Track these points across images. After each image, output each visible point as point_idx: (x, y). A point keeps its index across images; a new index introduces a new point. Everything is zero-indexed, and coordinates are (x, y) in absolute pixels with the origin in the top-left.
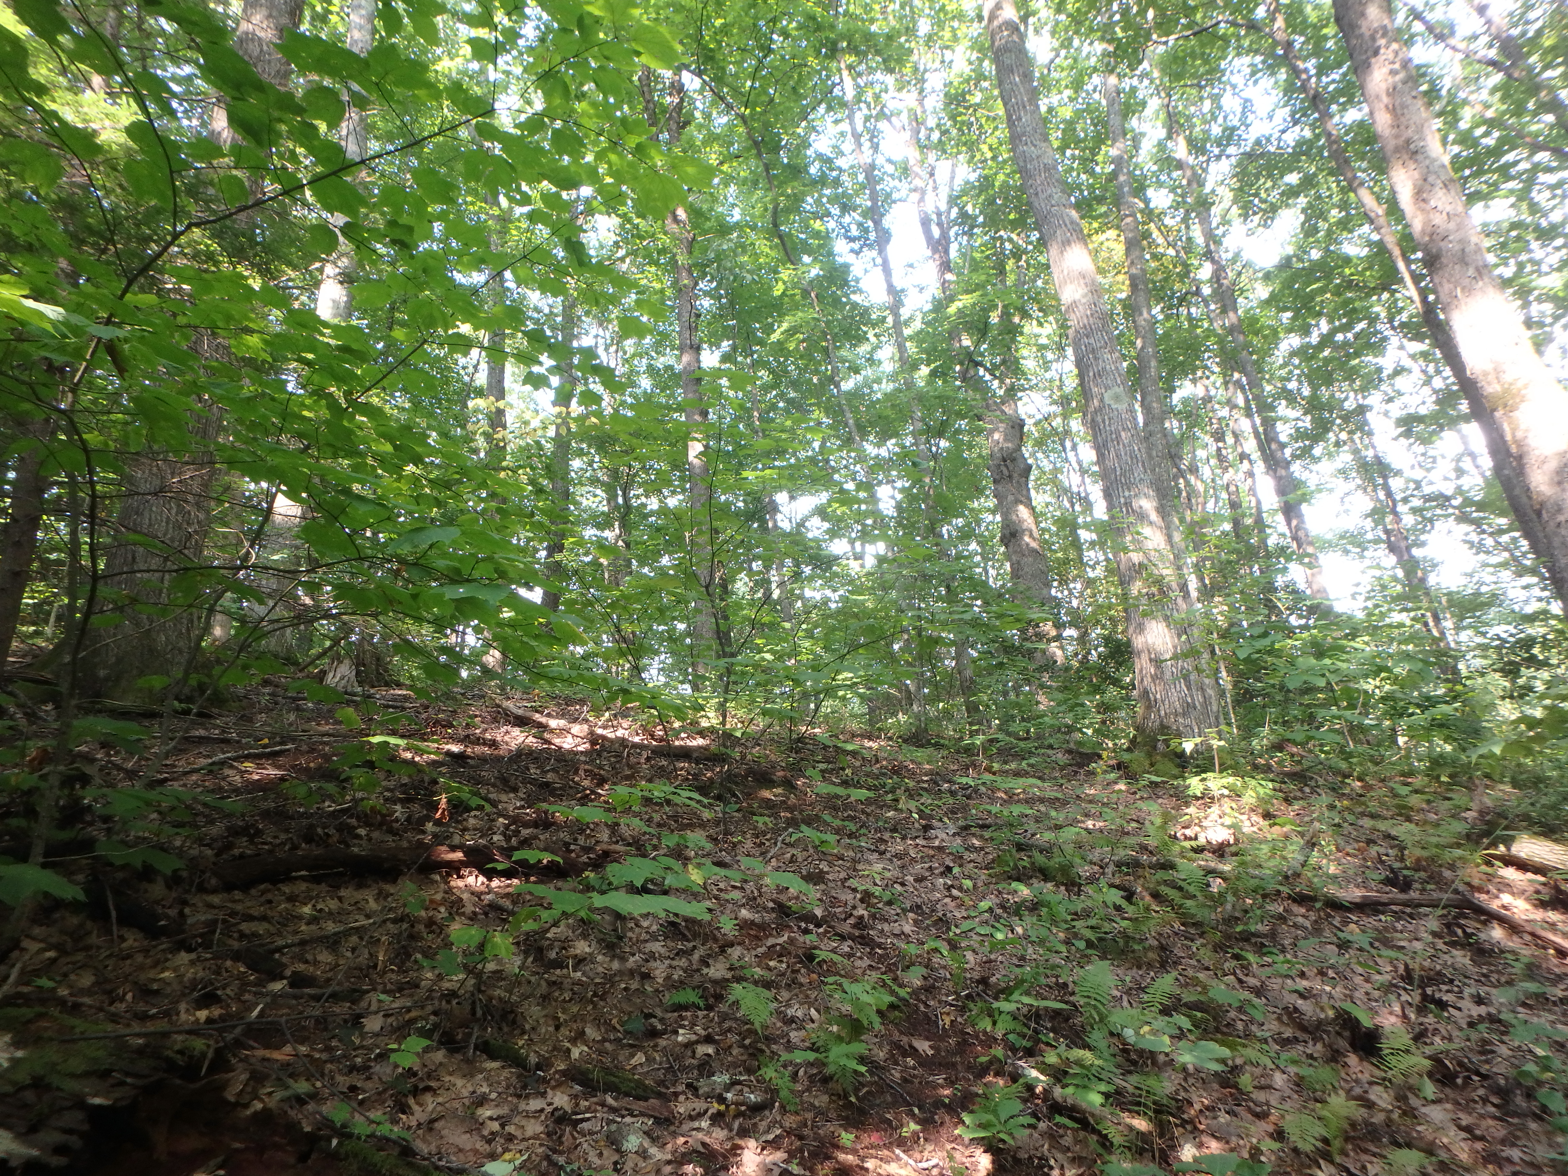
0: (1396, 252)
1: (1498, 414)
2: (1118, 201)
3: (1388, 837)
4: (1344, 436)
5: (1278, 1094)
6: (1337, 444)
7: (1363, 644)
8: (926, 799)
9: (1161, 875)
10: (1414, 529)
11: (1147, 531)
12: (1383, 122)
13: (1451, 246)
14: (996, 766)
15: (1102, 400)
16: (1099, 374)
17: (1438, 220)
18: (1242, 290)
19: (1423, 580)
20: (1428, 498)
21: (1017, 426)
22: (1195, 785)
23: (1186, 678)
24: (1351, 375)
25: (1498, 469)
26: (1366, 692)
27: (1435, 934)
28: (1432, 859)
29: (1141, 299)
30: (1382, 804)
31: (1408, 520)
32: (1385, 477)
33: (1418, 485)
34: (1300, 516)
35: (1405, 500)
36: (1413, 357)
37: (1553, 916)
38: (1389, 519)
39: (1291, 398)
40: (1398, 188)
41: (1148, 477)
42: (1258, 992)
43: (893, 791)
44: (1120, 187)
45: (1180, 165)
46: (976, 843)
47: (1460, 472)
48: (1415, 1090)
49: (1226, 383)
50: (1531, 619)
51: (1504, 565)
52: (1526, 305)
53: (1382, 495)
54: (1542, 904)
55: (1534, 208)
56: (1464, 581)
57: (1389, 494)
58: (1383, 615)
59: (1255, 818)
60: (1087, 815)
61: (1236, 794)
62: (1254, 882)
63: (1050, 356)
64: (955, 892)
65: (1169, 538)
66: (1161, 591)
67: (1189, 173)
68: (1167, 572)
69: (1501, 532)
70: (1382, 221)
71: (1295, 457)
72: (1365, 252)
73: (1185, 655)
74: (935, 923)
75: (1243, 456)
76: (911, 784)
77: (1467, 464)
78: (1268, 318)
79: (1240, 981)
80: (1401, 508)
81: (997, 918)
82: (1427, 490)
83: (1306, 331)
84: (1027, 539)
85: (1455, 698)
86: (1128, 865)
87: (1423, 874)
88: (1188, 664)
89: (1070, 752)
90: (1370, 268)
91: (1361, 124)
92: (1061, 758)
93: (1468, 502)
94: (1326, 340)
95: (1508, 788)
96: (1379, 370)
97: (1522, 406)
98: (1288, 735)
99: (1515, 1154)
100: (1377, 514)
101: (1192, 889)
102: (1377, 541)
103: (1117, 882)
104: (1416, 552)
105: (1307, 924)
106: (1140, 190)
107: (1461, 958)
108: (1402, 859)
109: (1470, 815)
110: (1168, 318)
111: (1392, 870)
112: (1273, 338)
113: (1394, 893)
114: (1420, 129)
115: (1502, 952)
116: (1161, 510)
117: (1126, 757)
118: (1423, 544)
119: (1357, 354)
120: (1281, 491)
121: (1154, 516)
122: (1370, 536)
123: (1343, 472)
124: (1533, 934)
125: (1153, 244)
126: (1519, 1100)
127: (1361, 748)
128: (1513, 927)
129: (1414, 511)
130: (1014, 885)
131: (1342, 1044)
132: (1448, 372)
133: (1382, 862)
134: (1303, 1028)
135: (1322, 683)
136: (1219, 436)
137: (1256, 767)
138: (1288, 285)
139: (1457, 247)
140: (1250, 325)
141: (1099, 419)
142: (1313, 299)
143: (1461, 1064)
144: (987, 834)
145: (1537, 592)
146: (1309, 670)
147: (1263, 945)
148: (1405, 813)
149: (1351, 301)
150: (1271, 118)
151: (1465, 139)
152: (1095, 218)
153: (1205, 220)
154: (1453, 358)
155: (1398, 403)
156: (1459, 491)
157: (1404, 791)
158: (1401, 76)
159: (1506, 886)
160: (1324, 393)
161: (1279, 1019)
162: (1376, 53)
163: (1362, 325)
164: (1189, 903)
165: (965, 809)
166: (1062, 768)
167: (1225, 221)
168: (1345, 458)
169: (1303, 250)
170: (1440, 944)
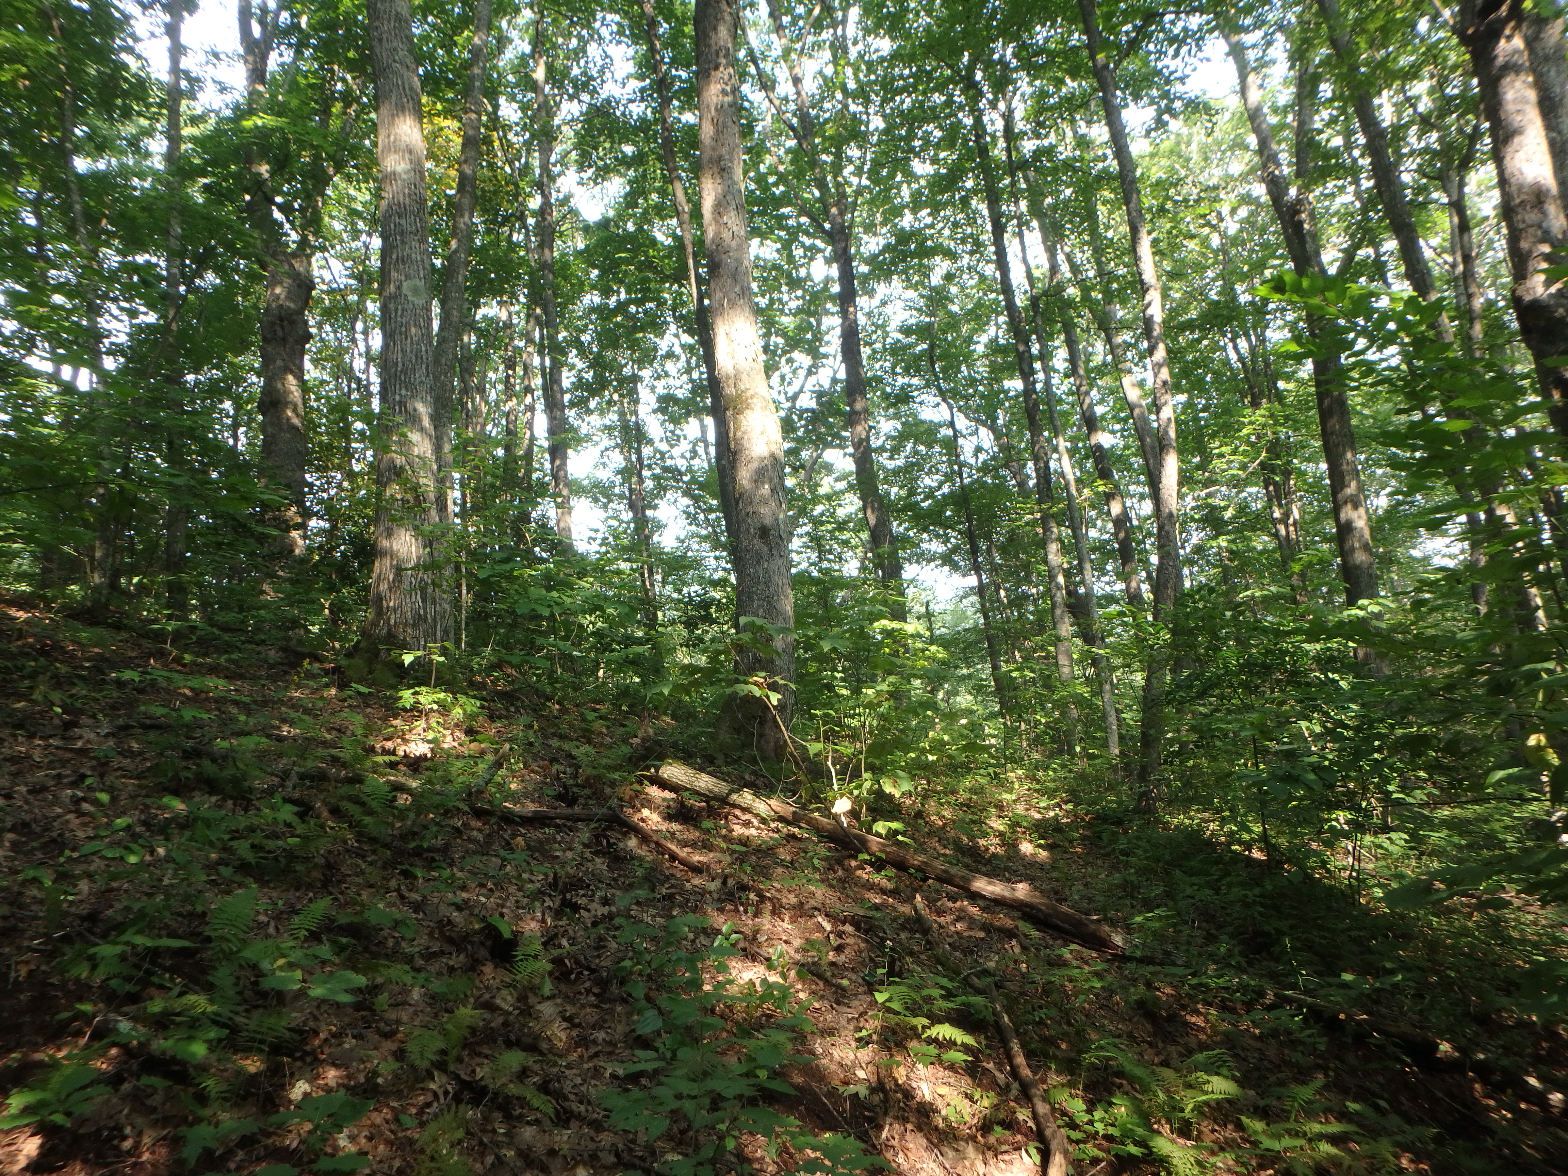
0: (690, 250)
1: (729, 413)
2: (467, 92)
3: (570, 756)
4: (616, 397)
5: (411, 1010)
6: (610, 403)
7: (588, 584)
8: (80, 690)
9: (345, 790)
10: (651, 492)
11: (415, 436)
12: (707, 131)
13: (729, 261)
14: (188, 658)
15: (399, 288)
16: (403, 260)
17: (726, 235)
18: (561, 234)
19: (648, 538)
20: (666, 469)
21: (305, 285)
22: (407, 696)
23: (423, 591)
24: (634, 345)
25: (719, 458)
26: (581, 626)
27: (585, 845)
28: (598, 778)
29: (466, 201)
30: (571, 726)
31: (649, 484)
32: (639, 443)
33: (663, 458)
34: (565, 458)
35: (650, 467)
36: (683, 346)
37: (675, 827)
38: (634, 479)
39: (583, 351)
40: (705, 194)
41: (429, 382)
42: (417, 907)
43: (33, 675)
44: (472, 78)
45: (534, 86)
46: (135, 746)
47: (694, 454)
48: (534, 989)
49: (528, 316)
50: (715, 584)
51: (705, 538)
52: (767, 335)
53: (634, 458)
54: (669, 817)
55: (791, 258)
56: (676, 544)
57: (640, 459)
58: (610, 562)
59: (457, 733)
60: (284, 721)
61: (444, 709)
62: (437, 799)
63: (361, 225)
64: (86, 806)
65: (438, 449)
66: (417, 498)
67: (541, 99)
68: (427, 483)
69: (711, 510)
70: (686, 217)
71: (572, 404)
72: (669, 241)
73: (426, 568)
74: (44, 846)
75: (528, 390)
76: (63, 669)
77: (700, 450)
78: (578, 268)
79: (402, 897)
80: (646, 473)
81: (135, 837)
82: (669, 462)
83: (606, 292)
84: (289, 413)
85: (648, 641)
86: (312, 778)
87: (588, 791)
88: (427, 577)
89: (284, 649)
90: (669, 257)
91: (691, 127)
92: (273, 655)
93: (694, 480)
94: (622, 307)
95: (668, 719)
96: (655, 349)
97: (748, 412)
98: (508, 658)
99: (601, 1035)
100: (626, 473)
101: (374, 804)
102: (621, 496)
103: (296, 795)
104: (649, 513)
105: (480, 837)
106: (492, 94)
107: (600, 864)
108: (575, 776)
109: (636, 740)
110: (488, 231)
111: (565, 787)
112: (579, 289)
113: (562, 808)
114: (731, 152)
115: (632, 858)
116: (436, 418)
117: (344, 662)
118: (655, 507)
119: (642, 329)
120: (552, 432)
121: (426, 422)
122: (617, 490)
123: (608, 429)
124: (658, 844)
125: (491, 151)
126: (614, 989)
127: (566, 676)
128: (644, 838)
129: (655, 477)
130: (167, 800)
131: (483, 953)
132: (704, 369)
133: (558, 779)
134: (451, 941)
135: (546, 613)
136: (510, 364)
137: (472, 684)
138: (602, 244)
139: (734, 265)
140: (562, 269)
141: (392, 306)
142: (618, 266)
143: (577, 962)
144: (152, 736)
145: (723, 564)
146: (539, 601)
147: (433, 860)
148: (587, 736)
149: (648, 280)
150: (624, 85)
151: (760, 180)
152: (442, 100)
153: (546, 152)
154: (709, 359)
155: (663, 382)
156: (690, 469)
157: (591, 716)
158: (729, 99)
159: (648, 803)
160: (609, 354)
161: (431, 935)
162: (717, 68)
163: (650, 305)
164: (367, 820)
165: (131, 705)
166: (271, 667)
167: (563, 161)
168: (613, 417)
169: (621, 217)
170: (588, 855)
